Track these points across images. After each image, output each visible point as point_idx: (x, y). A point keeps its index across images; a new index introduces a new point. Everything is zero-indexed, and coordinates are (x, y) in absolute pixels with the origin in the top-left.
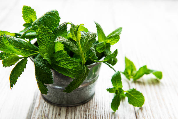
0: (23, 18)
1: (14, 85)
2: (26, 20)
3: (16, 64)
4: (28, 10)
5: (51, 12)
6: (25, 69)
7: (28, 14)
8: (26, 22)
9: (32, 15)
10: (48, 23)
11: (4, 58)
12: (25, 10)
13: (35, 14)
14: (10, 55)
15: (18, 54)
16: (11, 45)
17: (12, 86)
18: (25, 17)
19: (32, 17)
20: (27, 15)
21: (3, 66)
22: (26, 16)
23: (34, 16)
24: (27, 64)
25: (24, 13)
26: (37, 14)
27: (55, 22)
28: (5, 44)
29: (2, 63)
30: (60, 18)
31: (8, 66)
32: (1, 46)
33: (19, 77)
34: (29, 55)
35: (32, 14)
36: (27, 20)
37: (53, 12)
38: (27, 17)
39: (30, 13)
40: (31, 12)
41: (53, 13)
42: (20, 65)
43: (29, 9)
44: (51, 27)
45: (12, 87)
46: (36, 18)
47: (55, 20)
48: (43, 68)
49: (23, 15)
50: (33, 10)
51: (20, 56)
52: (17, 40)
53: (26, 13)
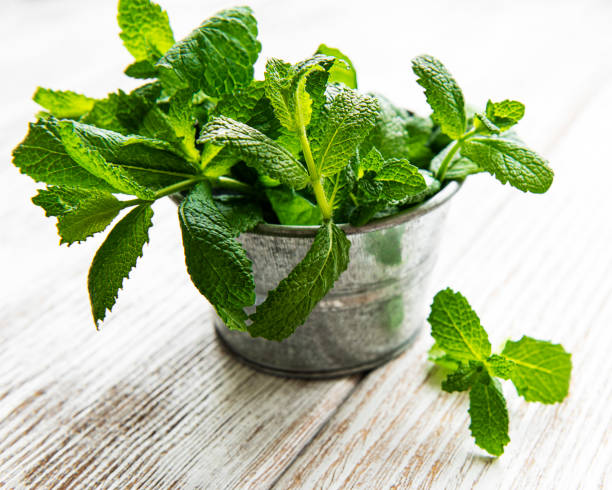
0: (121, 42)
1: (107, 310)
2: (136, 48)
3: (110, 228)
4: (139, 11)
5: (229, 19)
6: (146, 248)
7: (140, 25)
8: (136, 56)
9: (155, 29)
10: (215, 63)
11: (61, 207)
12: (126, 12)
13: (168, 23)
14: (85, 196)
15: (118, 191)
16: (93, 153)
17: (99, 314)
18: (129, 38)
19: (153, 35)
20: (137, 30)
21: (62, 242)
22: (132, 35)
23: (164, 33)
24: (151, 225)
25: (125, 22)
26: (173, 25)
27: (242, 61)
28: (69, 149)
29: (56, 230)
30: (259, 46)
31: (81, 239)
32: (45, 165)
33: (125, 279)
34: (157, 193)
35: (155, 23)
36: (138, 51)
37: (239, 21)
38: (136, 37)
39: (145, 21)
40: (149, 15)
41: (235, 24)
42: (125, 232)
43: (142, 7)
44: (224, 79)
45: (99, 321)
46: (172, 39)
47: (243, 53)
48: (216, 243)
49: (120, 30)
50: (159, 8)
51: (121, 197)
52: (106, 137)
53: (133, 22)
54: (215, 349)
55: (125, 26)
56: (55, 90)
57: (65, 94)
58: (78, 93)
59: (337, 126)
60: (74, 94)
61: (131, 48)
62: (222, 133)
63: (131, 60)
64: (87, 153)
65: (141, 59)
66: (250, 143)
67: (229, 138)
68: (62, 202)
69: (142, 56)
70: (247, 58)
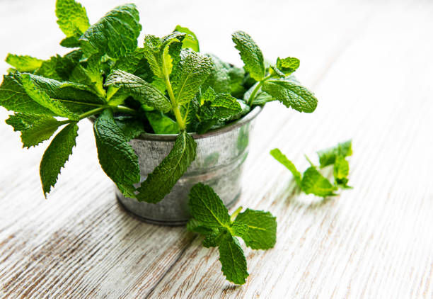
0: (58, 26)
1: (52, 187)
2: (67, 29)
3: (52, 138)
4: (69, 7)
5: (122, 11)
6: (74, 149)
7: (69, 16)
8: (67, 34)
9: (78, 18)
10: (114, 38)
11: (23, 125)
12: (61, 8)
13: (86, 14)
14: (37, 118)
15: (57, 116)
16: (42, 93)
17: (46, 189)
18: (63, 24)
19: (77, 21)
20: (67, 19)
21: (24, 146)
22: (64, 21)
23: (84, 20)
24: (77, 135)
25: (60, 14)
26: (89, 15)
27: (130, 36)
28: (27, 90)
29: (20, 139)
30: (141, 26)
31: (35, 144)
32: (13, 100)
33: (62, 168)
34: (80, 116)
35: (78, 14)
36: (68, 31)
37: (128, 12)
38: (66, 23)
39: (72, 13)
40: (75, 9)
41: (126, 14)
42: (62, 140)
43: (70, 5)
44: (119, 47)
45: (47, 193)
46: (88, 24)
47: (131, 31)
48: (116, 145)
49: (57, 19)
50: (80, 6)
51: (59, 119)
52: (50, 83)
53: (65, 14)
54: (117, 208)
55: (60, 16)
56: (19, 55)
57: (25, 57)
58: (33, 56)
59: (188, 74)
60: (30, 57)
61: (64, 29)
62: (119, 80)
63: (64, 36)
64: (38, 93)
65: (70, 36)
66: (136, 86)
67: (123, 83)
68: (24, 123)
69: (71, 34)
70: (133, 34)
